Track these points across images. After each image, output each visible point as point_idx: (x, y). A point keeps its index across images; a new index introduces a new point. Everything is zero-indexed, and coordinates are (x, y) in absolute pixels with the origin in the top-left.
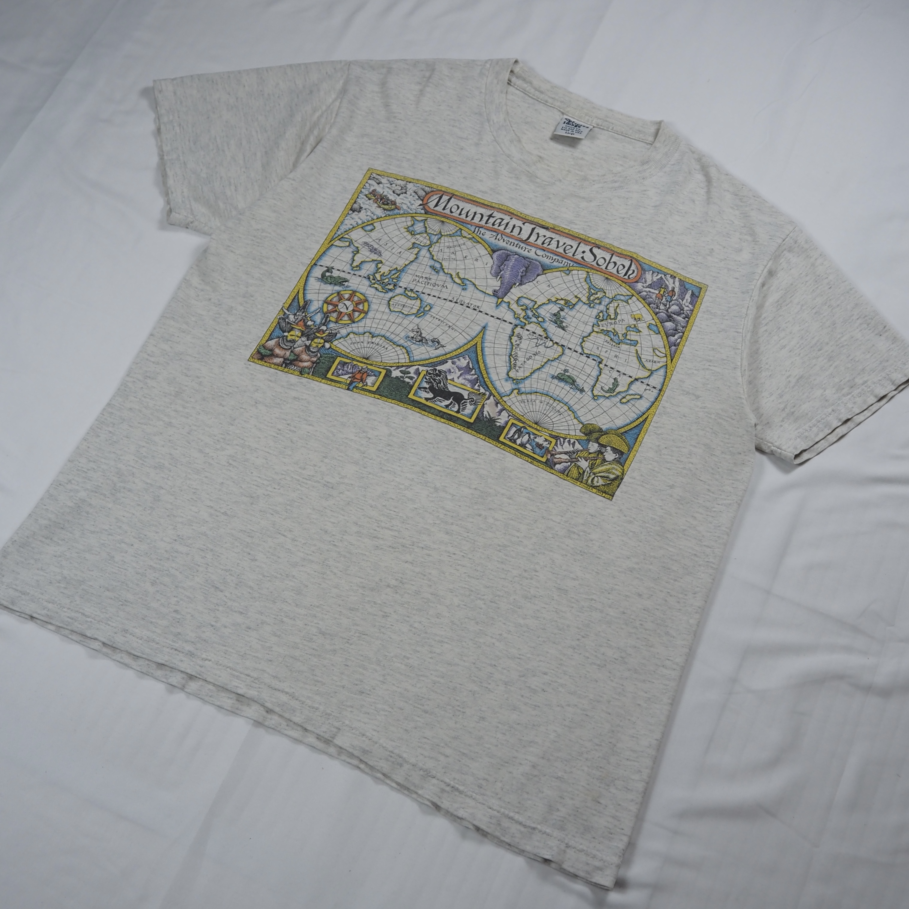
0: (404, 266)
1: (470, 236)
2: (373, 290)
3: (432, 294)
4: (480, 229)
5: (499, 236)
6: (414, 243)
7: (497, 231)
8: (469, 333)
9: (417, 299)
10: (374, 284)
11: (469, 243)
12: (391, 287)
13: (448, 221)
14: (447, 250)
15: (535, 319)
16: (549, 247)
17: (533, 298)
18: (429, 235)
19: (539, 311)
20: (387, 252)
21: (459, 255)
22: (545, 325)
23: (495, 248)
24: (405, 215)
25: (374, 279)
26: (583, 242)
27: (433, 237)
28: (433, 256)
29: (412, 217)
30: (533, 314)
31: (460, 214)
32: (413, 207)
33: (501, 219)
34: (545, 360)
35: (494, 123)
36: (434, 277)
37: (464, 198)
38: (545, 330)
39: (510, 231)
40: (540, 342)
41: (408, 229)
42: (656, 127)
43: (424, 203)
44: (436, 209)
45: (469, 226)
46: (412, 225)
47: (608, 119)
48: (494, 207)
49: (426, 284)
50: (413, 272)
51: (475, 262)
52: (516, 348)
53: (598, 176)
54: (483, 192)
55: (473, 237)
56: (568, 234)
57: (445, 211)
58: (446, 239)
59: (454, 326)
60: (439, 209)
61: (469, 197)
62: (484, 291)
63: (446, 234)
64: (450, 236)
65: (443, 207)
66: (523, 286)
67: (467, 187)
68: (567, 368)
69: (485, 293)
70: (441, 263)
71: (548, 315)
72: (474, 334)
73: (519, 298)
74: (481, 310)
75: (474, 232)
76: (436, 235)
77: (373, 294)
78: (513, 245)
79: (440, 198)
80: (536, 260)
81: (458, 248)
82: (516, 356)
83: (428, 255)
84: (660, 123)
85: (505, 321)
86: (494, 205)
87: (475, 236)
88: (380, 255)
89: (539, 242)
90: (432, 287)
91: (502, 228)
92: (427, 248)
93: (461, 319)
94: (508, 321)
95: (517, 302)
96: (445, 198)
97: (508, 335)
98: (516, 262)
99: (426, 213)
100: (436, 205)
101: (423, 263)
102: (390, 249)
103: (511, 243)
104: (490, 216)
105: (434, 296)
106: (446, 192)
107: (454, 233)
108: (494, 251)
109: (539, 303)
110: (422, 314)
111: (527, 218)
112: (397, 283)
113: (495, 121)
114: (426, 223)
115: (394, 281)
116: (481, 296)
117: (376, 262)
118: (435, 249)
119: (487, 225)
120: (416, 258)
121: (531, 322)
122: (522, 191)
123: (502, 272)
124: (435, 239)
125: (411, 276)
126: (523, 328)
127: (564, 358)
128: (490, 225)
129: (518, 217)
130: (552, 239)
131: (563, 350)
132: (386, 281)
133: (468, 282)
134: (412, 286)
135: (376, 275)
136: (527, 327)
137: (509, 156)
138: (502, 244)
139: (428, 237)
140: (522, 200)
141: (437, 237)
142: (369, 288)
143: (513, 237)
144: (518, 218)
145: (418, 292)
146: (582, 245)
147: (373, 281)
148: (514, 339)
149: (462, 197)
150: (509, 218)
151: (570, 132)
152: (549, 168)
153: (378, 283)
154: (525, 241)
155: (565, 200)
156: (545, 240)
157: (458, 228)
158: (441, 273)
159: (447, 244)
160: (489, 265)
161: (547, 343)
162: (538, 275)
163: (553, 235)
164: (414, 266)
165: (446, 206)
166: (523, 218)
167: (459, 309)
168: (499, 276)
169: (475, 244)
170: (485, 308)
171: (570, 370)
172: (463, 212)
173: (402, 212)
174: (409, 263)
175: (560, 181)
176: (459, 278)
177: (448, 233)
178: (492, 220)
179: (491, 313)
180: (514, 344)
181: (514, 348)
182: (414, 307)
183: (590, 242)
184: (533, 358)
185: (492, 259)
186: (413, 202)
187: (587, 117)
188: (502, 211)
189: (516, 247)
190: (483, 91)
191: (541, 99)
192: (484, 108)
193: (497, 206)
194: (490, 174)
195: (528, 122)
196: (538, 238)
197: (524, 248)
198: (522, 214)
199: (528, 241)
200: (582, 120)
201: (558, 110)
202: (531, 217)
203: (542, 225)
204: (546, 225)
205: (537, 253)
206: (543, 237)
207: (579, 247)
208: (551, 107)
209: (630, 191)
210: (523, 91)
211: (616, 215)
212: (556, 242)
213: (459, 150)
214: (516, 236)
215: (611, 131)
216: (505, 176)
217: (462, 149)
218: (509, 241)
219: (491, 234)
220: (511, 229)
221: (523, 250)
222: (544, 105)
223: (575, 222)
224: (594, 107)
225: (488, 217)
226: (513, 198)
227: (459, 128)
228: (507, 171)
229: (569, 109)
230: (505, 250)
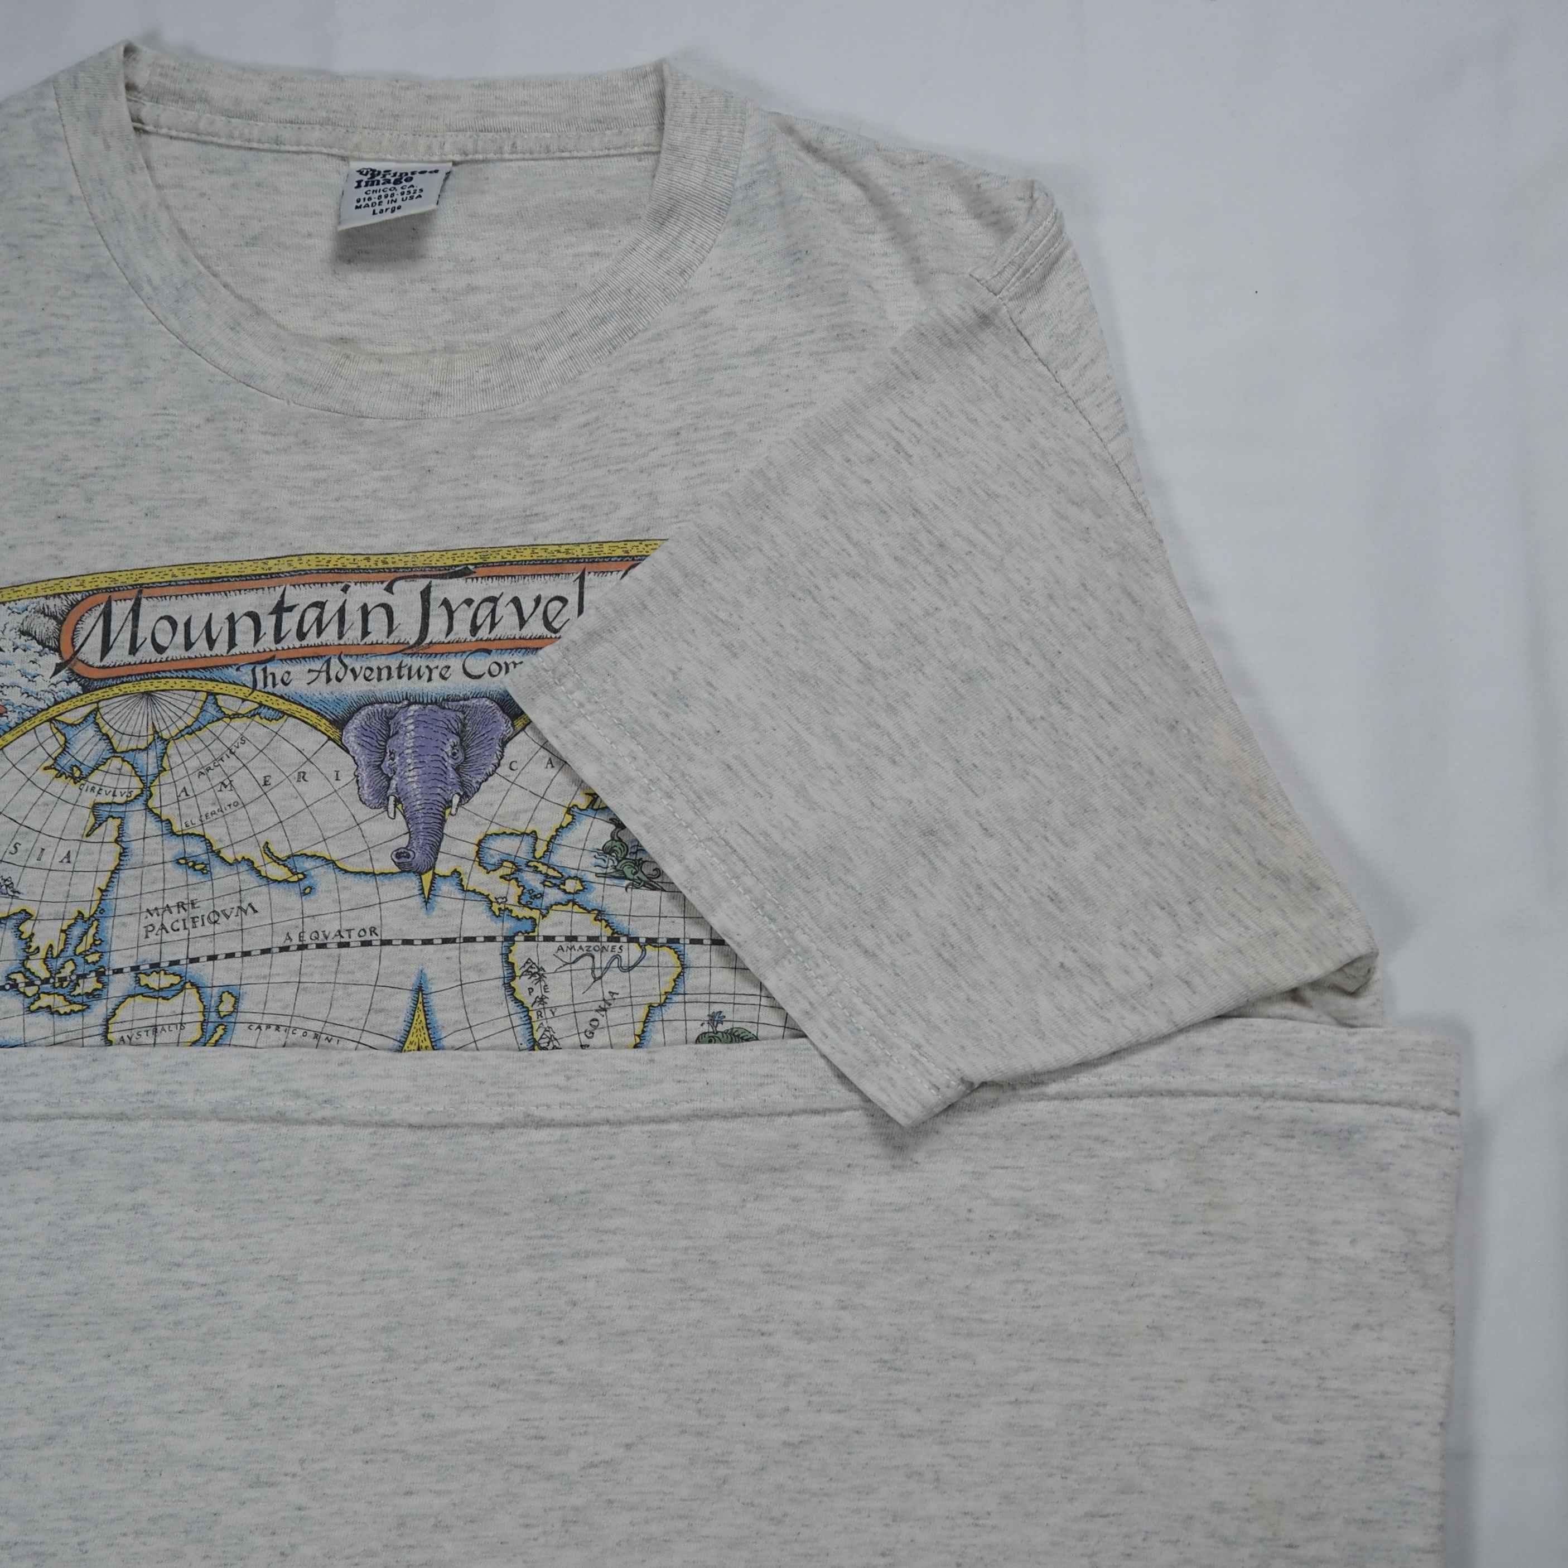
0: (98, 895)
1: (248, 706)
2: (43, 1018)
3: (221, 951)
4: (271, 668)
5: (335, 667)
6: (95, 807)
7: (320, 651)
8: (384, 1030)
9: (183, 988)
10: (37, 997)
11: (257, 731)
12: (90, 984)
13: (161, 685)
14: (201, 784)
15: (556, 891)
16: (498, 632)
17: (520, 826)
18: (128, 757)
19: (555, 859)
20: (30, 875)
21: (245, 786)
22: (593, 898)
23: (340, 712)
24: (28, 725)
25: (30, 984)
26: (589, 567)
27: (141, 758)
28: (169, 822)
29: (50, 720)
30: (542, 878)
31: (189, 645)
32: (41, 685)
33: (315, 605)
34: (641, 1013)
36: (202, 893)
37: (177, 584)
38: (600, 915)
39: (359, 634)
40: (602, 960)
41: (57, 768)
42: (651, 86)
43: (67, 657)
44: (108, 660)
45: (232, 672)
46: (65, 748)
47: (489, 121)
48: (277, 575)
49: (190, 924)
50: (132, 905)
51: (302, 787)
52: (539, 1015)
53: (544, 323)
54: (223, 538)
55: (261, 705)
56: (534, 563)
57: (140, 656)
58: (184, 745)
59: (329, 1029)
60: (119, 654)
61: (191, 574)
62: (370, 869)
63: (174, 731)
64: (190, 731)
65: (128, 646)
66: (476, 799)
67: (168, 541)
68: (716, 1008)
69: (374, 874)
70: (202, 836)
71: (588, 860)
72: (400, 1026)
73: (479, 844)
74: (385, 936)
75: (254, 688)
76: (146, 749)
77: (50, 1033)
78: (389, 677)
79: (107, 615)
80: (476, 696)
81: (230, 764)
82: (552, 1038)
83: (153, 827)
84: (658, 69)
85: (472, 940)
86: (274, 567)
87: (262, 698)
88: (15, 894)
89: (462, 629)
90: (209, 929)
91: (330, 634)
92: (139, 805)
93: (339, 993)
94: (480, 934)
95: (480, 858)
96: (121, 609)
97: (500, 982)
98: (421, 730)
99: (86, 690)
100: (106, 647)
101: (148, 859)
102: (33, 861)
103: (379, 669)
104: (280, 609)
105: (230, 956)
106: (114, 590)
107: (197, 719)
108: (340, 723)
109: (545, 835)
110: (220, 1031)
111: (390, 565)
112: (104, 962)
113: (156, 279)
114: (100, 721)
115: (91, 958)
116: (363, 888)
117: (11, 923)
118: (164, 796)
119: (284, 644)
120: (123, 854)
121: (549, 908)
122: (338, 481)
123: (394, 783)
124: (148, 762)
125: (132, 920)
126: (532, 939)
127: (695, 980)
128: (291, 641)
129: (364, 574)
130: (493, 600)
131: (680, 956)
132: (66, 972)
133: (308, 864)
134: (150, 954)
135: (29, 965)
136: (545, 928)
137: (247, 380)
138: (353, 688)
139: (127, 768)
140: (351, 512)
141: (152, 754)
142: (31, 1018)
143: (377, 649)
144: (364, 577)
145: (176, 963)
146: (590, 579)
147: (31, 991)
148: (522, 984)
149: (169, 584)
150: (336, 590)
152: (386, 367)
153: (47, 987)
154: (420, 647)
155: (479, 452)
156: (475, 616)
157: (202, 696)
158: (218, 870)
159: (193, 764)
160: (346, 777)
161: (624, 955)
162: (504, 743)
163: (493, 588)
164: (127, 885)
165: (134, 636)
166: (379, 571)
167: (318, 963)
168: (392, 799)
169: (274, 726)
170: (393, 927)
171: (727, 1010)
172: (194, 634)
173: (13, 718)
174: (111, 880)
175: (437, 394)
176: (277, 860)
177: (181, 725)
178: (290, 622)
179: (418, 934)
180: (528, 1001)
181: (533, 1015)
182: (186, 1018)
183: (609, 559)
184: (602, 1021)
185: (347, 751)
186: (32, 669)
187: (422, 141)
188: (307, 578)
189: (400, 677)
190: (76, 191)
191: (259, 141)
192: (104, 249)
193: (285, 568)
194: (219, 466)
195: (255, 238)
196: (451, 618)
197: (423, 670)
198: (373, 558)
199: (427, 641)
200: (412, 157)
201: (325, 154)
202: (402, 557)
203: (444, 568)
204: (456, 563)
205: (468, 670)
206: (464, 606)
207: (586, 591)
208: (297, 153)
209: (659, 334)
210: (193, 136)
211: (650, 434)
212: (512, 605)
213: (91, 428)
214: (385, 641)
215: (511, 157)
216: (267, 453)
217: (99, 419)
218: (371, 670)
219: (310, 671)
220: (359, 624)
221: (426, 677)
222: (276, 154)
223: (536, 510)
224: (429, 97)
225: (274, 617)
226: (321, 519)
227: (59, 350)
228: (265, 433)
229: (356, 139)
230: (372, 704)
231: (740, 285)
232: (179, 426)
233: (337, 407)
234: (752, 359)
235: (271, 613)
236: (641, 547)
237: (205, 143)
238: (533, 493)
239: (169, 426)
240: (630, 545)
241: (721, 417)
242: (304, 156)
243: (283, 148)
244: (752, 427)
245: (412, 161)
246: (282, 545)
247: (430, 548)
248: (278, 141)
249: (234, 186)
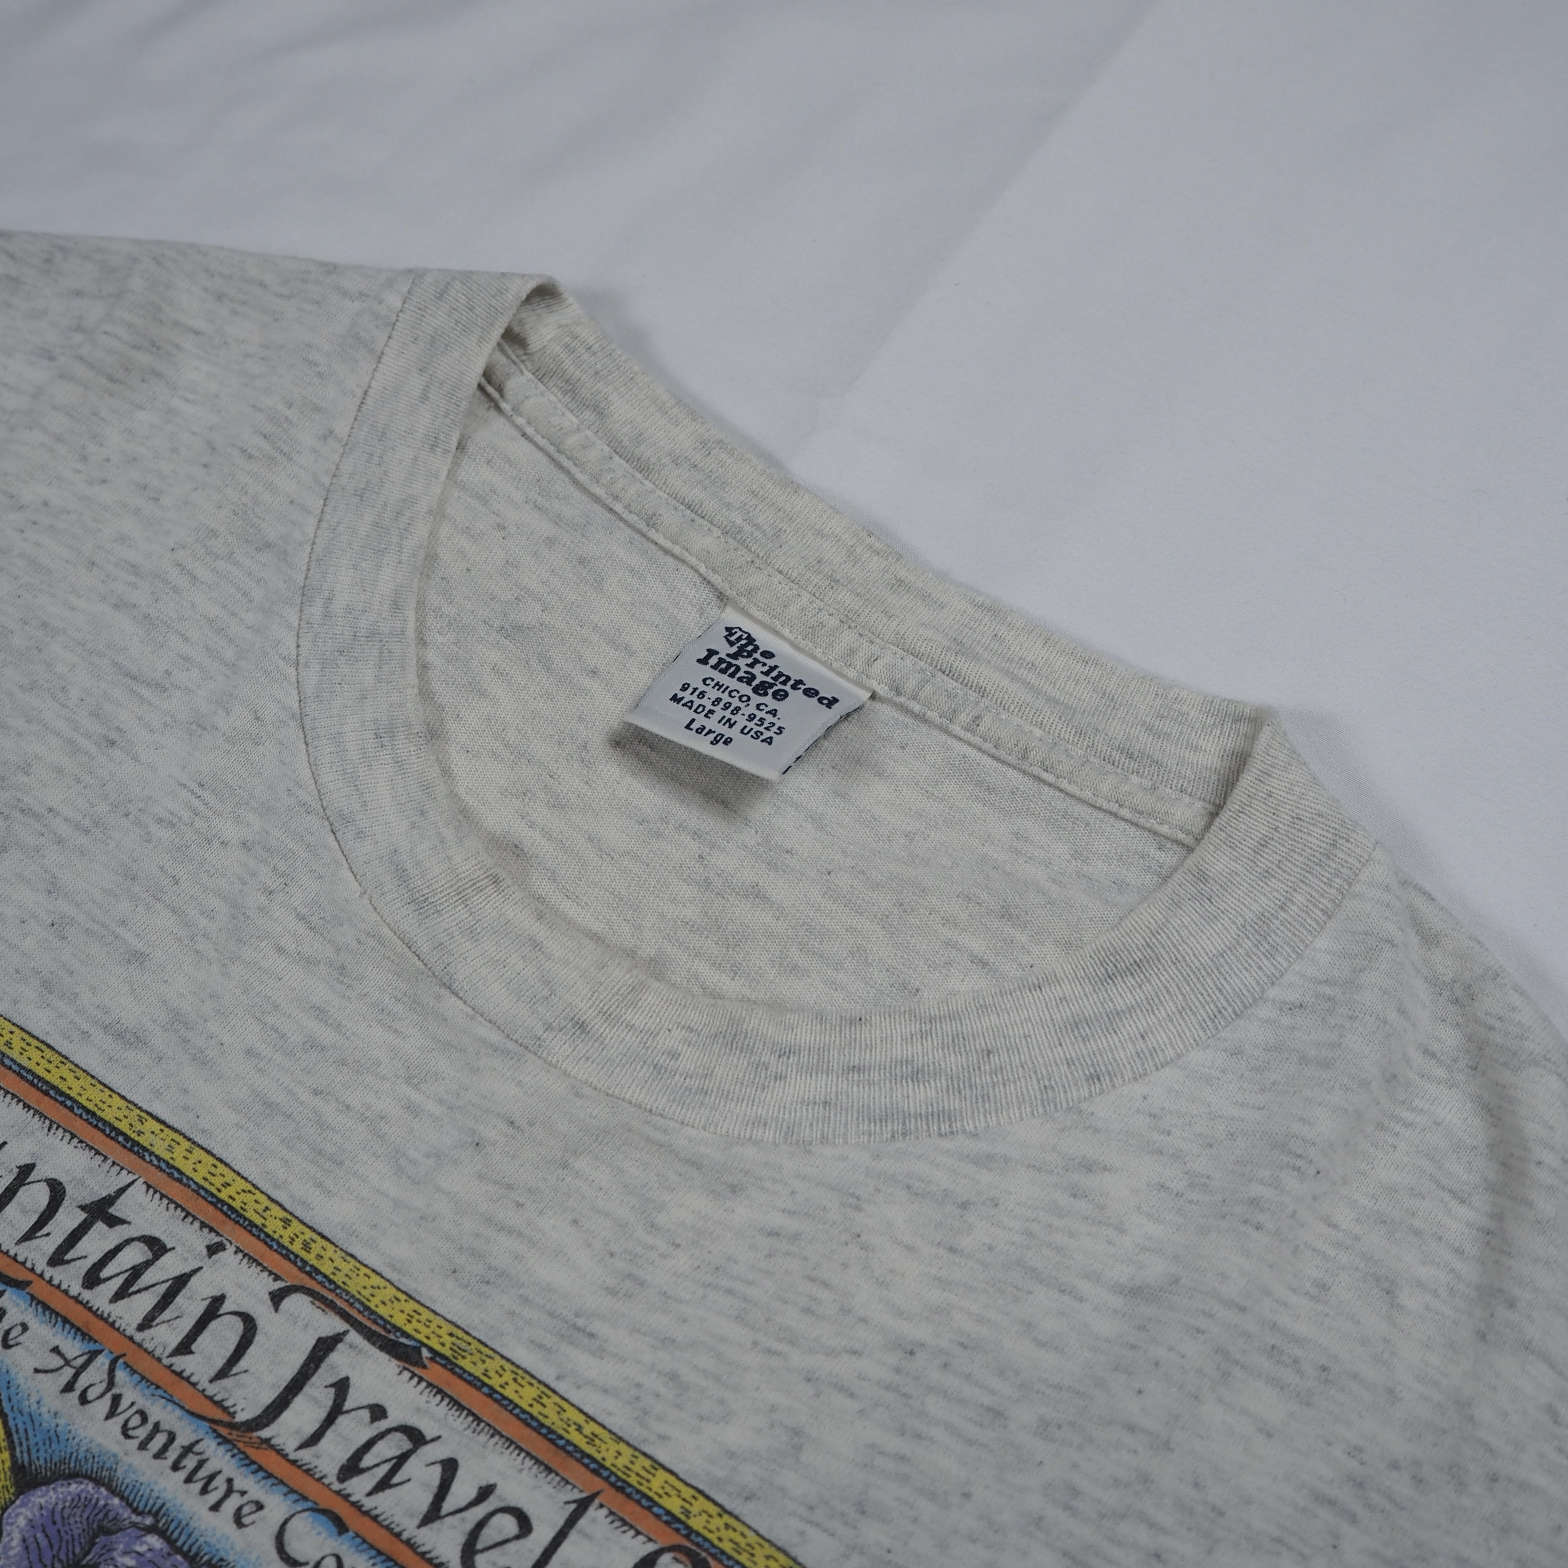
5: (96, 1374)
7: (97, 1328)
16: (383, 1503)
23: (41, 1459)
26: (609, 1495)
33: (152, 1242)
35: (327, 615)
39: (174, 1340)
47: (962, 664)
48: (141, 1152)
53: (821, 1018)
54: (119, 1036)
56: (528, 1420)
67: (47, 986)
78: (159, 1455)
84: (1255, 720)
86: (146, 1135)
89: (331, 1454)
91: (133, 1310)
103: (157, 1428)
104: (100, 1211)
108: (28, 1477)
111: (311, 1258)
113: (338, 606)
119: (58, 1274)
128: (70, 1278)
129: (262, 1244)
130: (417, 1438)
137: (337, 823)
138: (93, 1431)
140: (323, 1125)
143: (181, 1391)
144: (257, 1248)
146: (595, 1516)
150: (199, 1240)
151: (711, 723)
152: (539, 931)
154: (246, 1435)
155: (581, 1164)
156: (369, 1445)
163: (433, 1416)
166: (287, 1255)
175: (582, 1026)
178: (94, 1244)
183: (649, 1504)
187: (848, 638)
188: (175, 1190)
189: (176, 1467)
190: (342, 428)
191: (627, 507)
192: (313, 521)
193: (160, 1149)
194: (203, 922)
195: (519, 628)
196: (330, 1420)
197: (220, 1483)
198: (296, 1227)
199: (265, 1433)
200: (818, 653)
201: (700, 575)
202: (338, 1256)
203: (386, 1324)
204: (408, 1329)
205: (288, 1536)
206: (366, 1414)
207: (573, 1536)
208: (667, 552)
209: (991, 1157)
210: (551, 449)
211: (864, 1320)
212: (437, 1470)
213: (93, 749)
214: (204, 1384)
215: (962, 734)
216: (280, 950)
217: (113, 743)
218: (144, 1418)
219: (56, 1350)
220: (186, 1325)
221: (213, 1498)
222: (637, 537)
223: (597, 1326)
224: (901, 582)
225: (83, 1216)
226: (270, 1106)
227: (146, 617)
228: (301, 918)
229: (756, 579)
230: (98, 1482)
231: (1177, 1156)
232: (199, 824)
233: (424, 948)
234: (1117, 1302)
235: (83, 1208)
236: (717, 1522)
237: (561, 468)
238: (613, 1293)
239: (186, 814)
240: (701, 1503)
241: (1001, 1373)
242: (670, 560)
243: (652, 534)
244: (1044, 1428)
245: (815, 658)
246: (186, 1108)
247: (388, 1273)
248: (651, 520)
249: (550, 542)
